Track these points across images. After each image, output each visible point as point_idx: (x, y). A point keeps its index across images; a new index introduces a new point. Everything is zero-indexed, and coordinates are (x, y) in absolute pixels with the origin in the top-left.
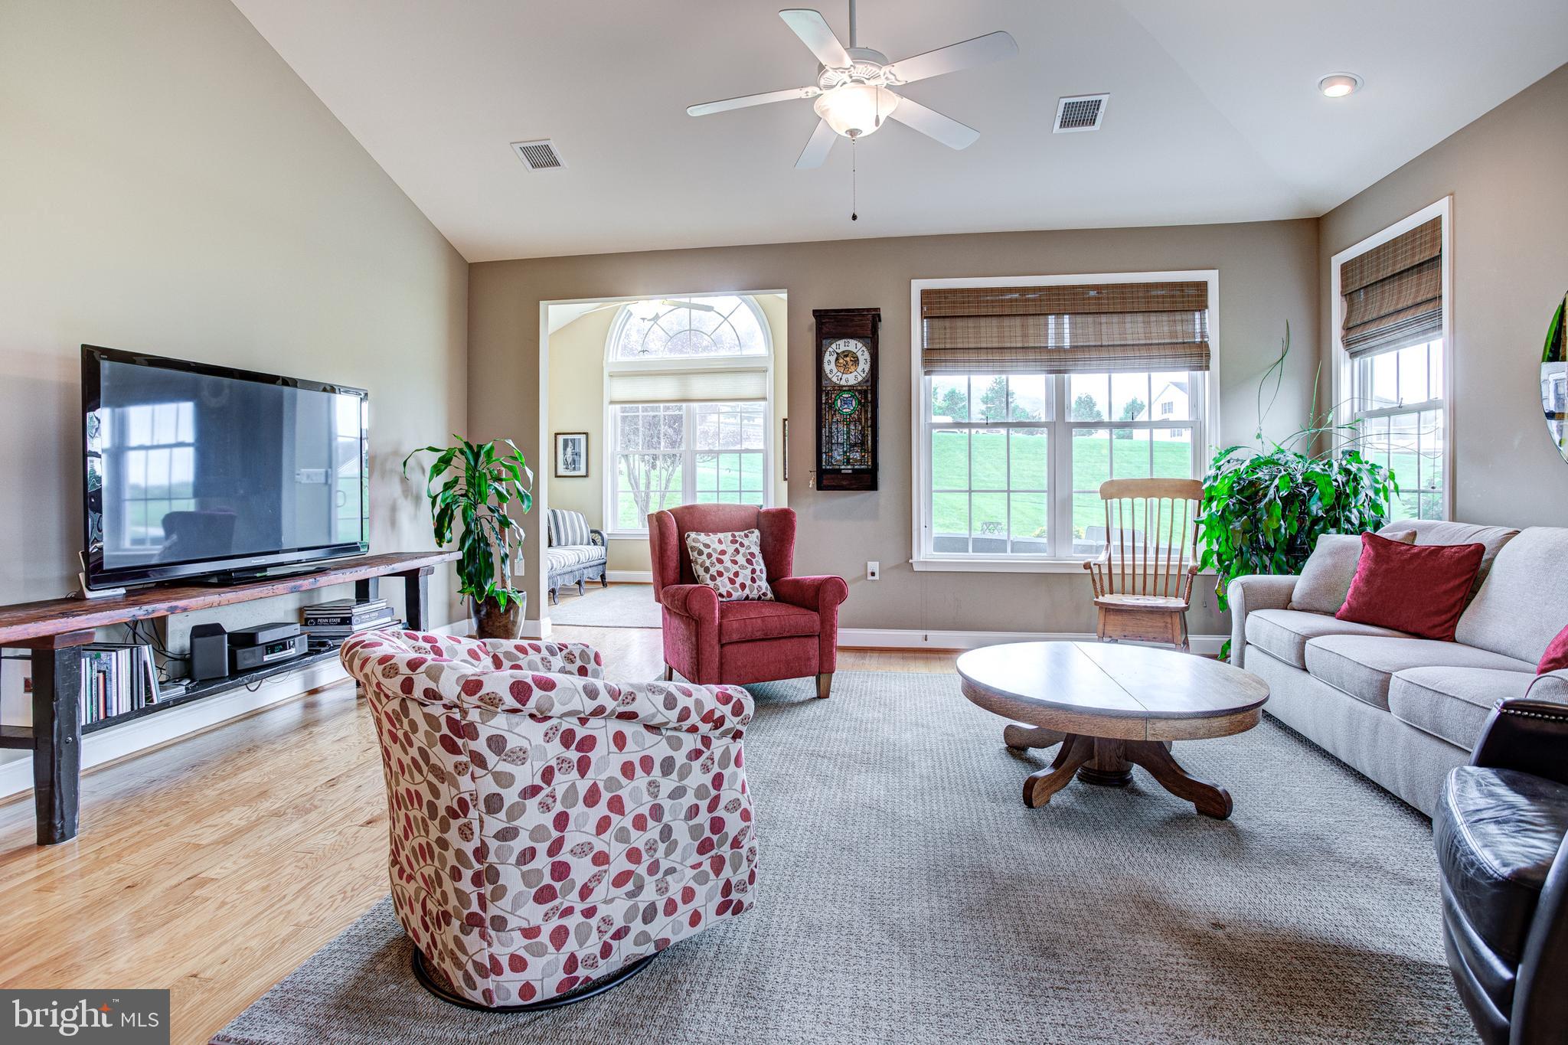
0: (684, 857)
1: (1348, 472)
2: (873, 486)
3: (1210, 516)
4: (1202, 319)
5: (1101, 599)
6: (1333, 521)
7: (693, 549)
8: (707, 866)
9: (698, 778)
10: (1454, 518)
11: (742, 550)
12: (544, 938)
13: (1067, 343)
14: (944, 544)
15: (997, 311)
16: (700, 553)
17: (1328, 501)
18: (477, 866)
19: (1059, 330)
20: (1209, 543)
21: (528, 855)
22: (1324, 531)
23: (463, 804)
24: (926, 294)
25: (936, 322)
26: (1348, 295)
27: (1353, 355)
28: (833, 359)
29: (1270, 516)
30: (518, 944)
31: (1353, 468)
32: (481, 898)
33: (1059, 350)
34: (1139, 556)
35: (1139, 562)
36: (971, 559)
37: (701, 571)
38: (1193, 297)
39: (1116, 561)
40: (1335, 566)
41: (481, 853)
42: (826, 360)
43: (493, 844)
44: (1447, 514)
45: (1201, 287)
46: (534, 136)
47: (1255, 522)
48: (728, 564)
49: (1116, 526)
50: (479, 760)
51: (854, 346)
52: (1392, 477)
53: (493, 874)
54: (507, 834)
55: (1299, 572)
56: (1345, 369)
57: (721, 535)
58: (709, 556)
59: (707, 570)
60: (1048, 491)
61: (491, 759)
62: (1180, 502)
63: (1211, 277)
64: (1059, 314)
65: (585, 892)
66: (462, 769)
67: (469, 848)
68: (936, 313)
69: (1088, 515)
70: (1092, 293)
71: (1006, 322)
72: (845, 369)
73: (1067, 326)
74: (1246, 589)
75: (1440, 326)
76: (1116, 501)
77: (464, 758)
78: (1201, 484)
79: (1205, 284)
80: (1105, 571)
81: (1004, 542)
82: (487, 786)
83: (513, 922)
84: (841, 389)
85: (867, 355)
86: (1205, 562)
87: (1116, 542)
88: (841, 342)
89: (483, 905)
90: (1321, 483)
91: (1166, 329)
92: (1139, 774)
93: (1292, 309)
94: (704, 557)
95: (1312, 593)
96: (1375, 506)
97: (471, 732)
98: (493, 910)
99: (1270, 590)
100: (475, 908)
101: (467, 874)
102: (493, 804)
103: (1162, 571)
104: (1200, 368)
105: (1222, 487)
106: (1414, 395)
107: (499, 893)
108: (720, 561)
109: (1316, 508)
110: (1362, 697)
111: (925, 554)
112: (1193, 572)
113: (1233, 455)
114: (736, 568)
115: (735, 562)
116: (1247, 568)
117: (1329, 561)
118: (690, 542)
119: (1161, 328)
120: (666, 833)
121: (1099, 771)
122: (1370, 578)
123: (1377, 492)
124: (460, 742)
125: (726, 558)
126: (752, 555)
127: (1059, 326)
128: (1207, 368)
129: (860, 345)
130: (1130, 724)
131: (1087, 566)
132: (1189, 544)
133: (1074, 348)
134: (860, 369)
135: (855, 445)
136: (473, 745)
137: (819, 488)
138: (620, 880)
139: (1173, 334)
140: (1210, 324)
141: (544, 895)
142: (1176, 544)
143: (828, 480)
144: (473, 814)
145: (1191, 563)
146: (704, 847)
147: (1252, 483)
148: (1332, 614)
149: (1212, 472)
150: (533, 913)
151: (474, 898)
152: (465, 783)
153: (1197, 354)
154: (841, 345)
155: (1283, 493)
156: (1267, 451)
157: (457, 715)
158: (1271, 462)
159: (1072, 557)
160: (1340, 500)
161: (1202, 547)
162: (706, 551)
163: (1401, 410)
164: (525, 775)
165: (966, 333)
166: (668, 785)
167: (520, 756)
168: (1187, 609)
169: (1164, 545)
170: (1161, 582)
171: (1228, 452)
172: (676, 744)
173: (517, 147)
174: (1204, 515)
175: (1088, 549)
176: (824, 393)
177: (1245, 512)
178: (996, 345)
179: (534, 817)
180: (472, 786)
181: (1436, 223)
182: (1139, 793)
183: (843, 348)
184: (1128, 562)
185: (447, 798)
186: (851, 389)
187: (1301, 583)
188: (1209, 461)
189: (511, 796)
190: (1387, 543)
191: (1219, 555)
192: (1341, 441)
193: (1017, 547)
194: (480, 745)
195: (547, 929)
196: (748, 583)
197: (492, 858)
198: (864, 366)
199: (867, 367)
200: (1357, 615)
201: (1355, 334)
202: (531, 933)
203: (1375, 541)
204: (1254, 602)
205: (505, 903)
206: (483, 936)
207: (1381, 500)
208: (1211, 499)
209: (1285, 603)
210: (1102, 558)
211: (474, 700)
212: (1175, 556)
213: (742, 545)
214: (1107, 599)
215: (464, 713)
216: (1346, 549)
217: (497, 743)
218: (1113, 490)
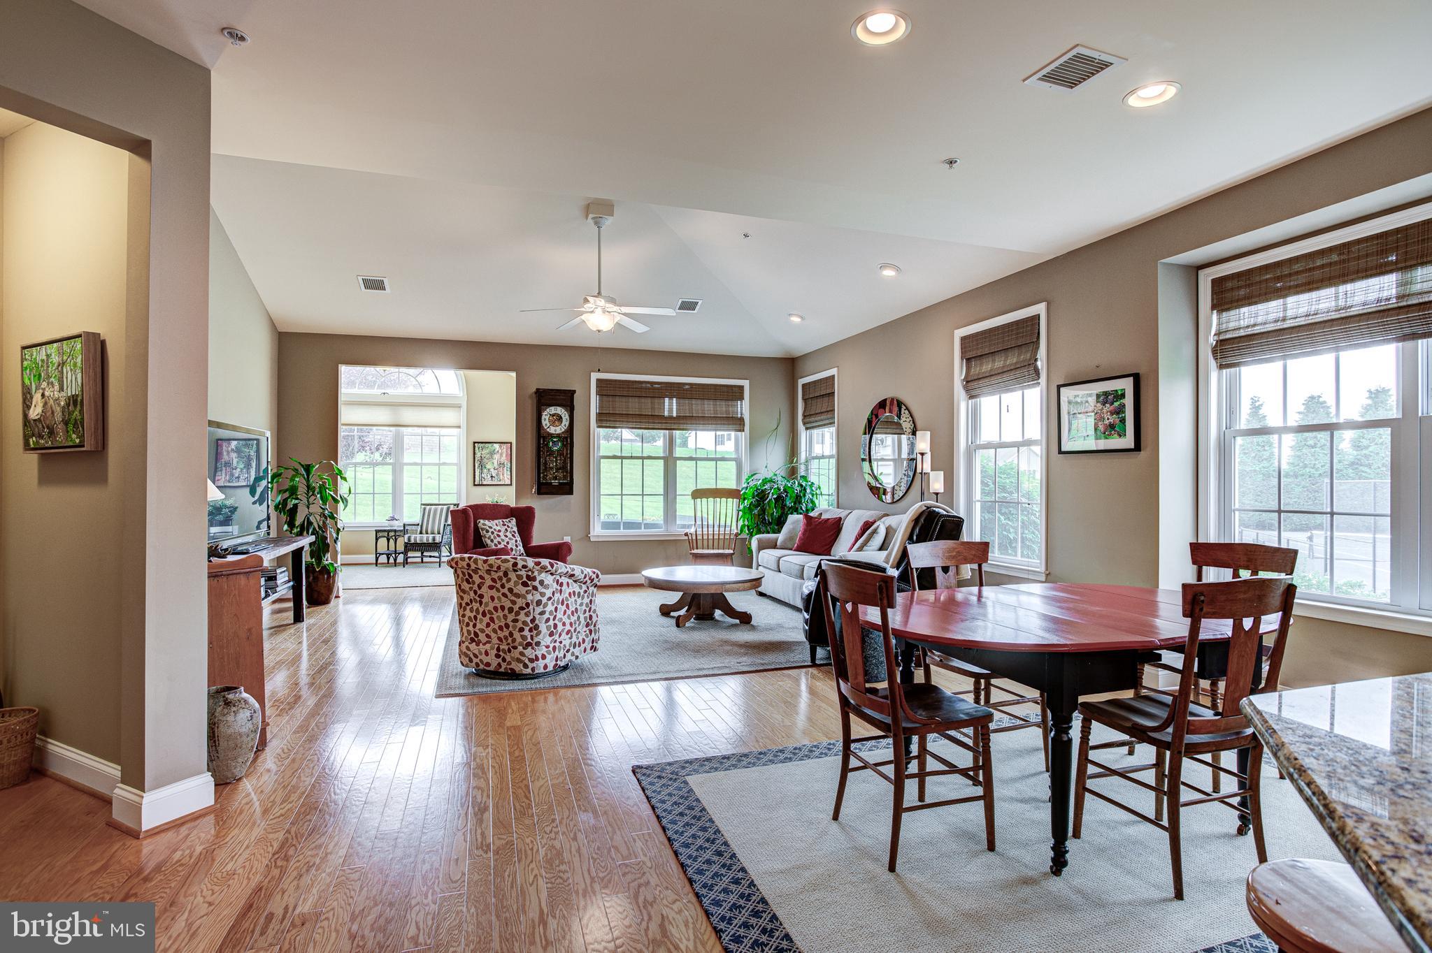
0: (582, 629)
1: (802, 486)
2: (570, 492)
3: (744, 507)
4: (741, 405)
5: (693, 552)
6: (795, 510)
7: (483, 529)
8: (588, 632)
9: (586, 600)
10: (838, 507)
11: (509, 529)
12: (551, 649)
13: (675, 415)
14: (606, 525)
15: (638, 394)
16: (487, 531)
17: (793, 499)
18: (531, 625)
19: (670, 407)
20: (744, 521)
21: (548, 620)
22: (792, 514)
23: (528, 605)
24: (598, 381)
25: (605, 398)
26: (805, 400)
27: (807, 429)
28: (547, 418)
29: (770, 507)
30: (544, 650)
31: (804, 484)
32: (532, 636)
33: (671, 418)
34: (711, 529)
35: (711, 532)
36: (622, 532)
37: (489, 542)
38: (735, 394)
39: (699, 532)
40: (793, 529)
41: (533, 620)
42: (543, 417)
43: (538, 617)
44: (836, 505)
45: (741, 388)
46: (374, 275)
47: (763, 510)
48: (503, 537)
49: (699, 514)
50: (535, 588)
51: (560, 410)
52: (820, 488)
53: (536, 627)
54: (542, 613)
55: (779, 532)
56: (803, 435)
57: (496, 521)
58: (493, 533)
59: (492, 541)
60: (664, 495)
61: (540, 588)
62: (730, 500)
63: (746, 383)
64: (671, 398)
65: (560, 635)
66: (528, 592)
67: (528, 620)
68: (604, 393)
69: (685, 507)
70: (687, 387)
71: (643, 400)
72: (553, 423)
73: (675, 404)
74: (759, 541)
75: (834, 423)
76: (699, 500)
77: (530, 588)
78: (740, 491)
79: (743, 387)
80: (694, 538)
81: (640, 523)
82: (538, 597)
83: (543, 643)
84: (551, 435)
85: (567, 417)
86: (742, 531)
87: (699, 522)
88: (552, 408)
89: (532, 639)
90: (790, 491)
91: (724, 409)
92: (718, 614)
93: (781, 404)
94: (490, 533)
95: (784, 541)
96: (812, 502)
97: (534, 579)
98: (536, 640)
99: (769, 540)
100: (529, 640)
101: (527, 629)
102: (539, 603)
103: (721, 537)
104: (740, 431)
105: (750, 492)
106: (827, 453)
107: (539, 633)
108: (499, 536)
109: (789, 503)
110: (797, 577)
111: (597, 531)
112: (737, 535)
113: (755, 477)
114: (507, 539)
115: (506, 536)
116: (759, 532)
117: (791, 527)
118: (480, 525)
119: (721, 407)
120: (579, 617)
121: (703, 615)
122: (805, 531)
123: (813, 495)
124: (529, 583)
125: (501, 534)
126: (514, 532)
127: (670, 405)
128: (743, 431)
129: (563, 410)
130: (717, 586)
131: (686, 534)
132: (734, 520)
133: (678, 417)
134: (563, 424)
135: (560, 469)
136: (534, 583)
137: (538, 494)
138: (568, 632)
139: (727, 412)
140: (744, 408)
141: (551, 634)
142: (728, 523)
143: (544, 489)
144: (531, 607)
145: (736, 531)
146: (587, 625)
147: (763, 491)
148: (791, 549)
149: (745, 485)
150: (548, 640)
151: (529, 637)
152: (529, 597)
153: (738, 423)
154: (553, 410)
155: (775, 496)
156: (770, 475)
157: (530, 573)
158: (771, 481)
159: (678, 530)
160: (798, 499)
161: (741, 523)
162: (491, 530)
163: (823, 457)
164: (548, 593)
165: (621, 405)
166: (579, 601)
167: (547, 587)
168: (733, 554)
169: (722, 523)
170: (721, 543)
171: (752, 475)
172: (581, 587)
173: (360, 279)
174: (742, 507)
175: (684, 526)
176: (542, 437)
177: (759, 505)
178: (637, 413)
179: (550, 608)
180: (532, 598)
181: (833, 376)
182: (718, 621)
183: (553, 412)
184: (705, 532)
185: (520, 602)
186: (558, 436)
187: (781, 537)
188: (744, 480)
189: (544, 600)
190: (811, 517)
191: (748, 527)
192: (802, 472)
193: (647, 526)
194: (536, 583)
195: (552, 646)
196: (514, 547)
197: (537, 622)
198: (566, 422)
199: (567, 424)
200: (798, 549)
201: (807, 420)
202: (547, 647)
203: (808, 518)
204: (762, 546)
205: (541, 636)
206: (533, 648)
207: (815, 499)
208: (744, 499)
209: (774, 545)
210: (692, 530)
211: (538, 568)
212: (728, 529)
213: (508, 527)
214: (695, 551)
215: (533, 572)
216: (797, 521)
217: (542, 582)
218: (698, 494)
